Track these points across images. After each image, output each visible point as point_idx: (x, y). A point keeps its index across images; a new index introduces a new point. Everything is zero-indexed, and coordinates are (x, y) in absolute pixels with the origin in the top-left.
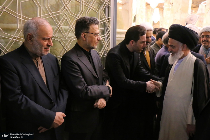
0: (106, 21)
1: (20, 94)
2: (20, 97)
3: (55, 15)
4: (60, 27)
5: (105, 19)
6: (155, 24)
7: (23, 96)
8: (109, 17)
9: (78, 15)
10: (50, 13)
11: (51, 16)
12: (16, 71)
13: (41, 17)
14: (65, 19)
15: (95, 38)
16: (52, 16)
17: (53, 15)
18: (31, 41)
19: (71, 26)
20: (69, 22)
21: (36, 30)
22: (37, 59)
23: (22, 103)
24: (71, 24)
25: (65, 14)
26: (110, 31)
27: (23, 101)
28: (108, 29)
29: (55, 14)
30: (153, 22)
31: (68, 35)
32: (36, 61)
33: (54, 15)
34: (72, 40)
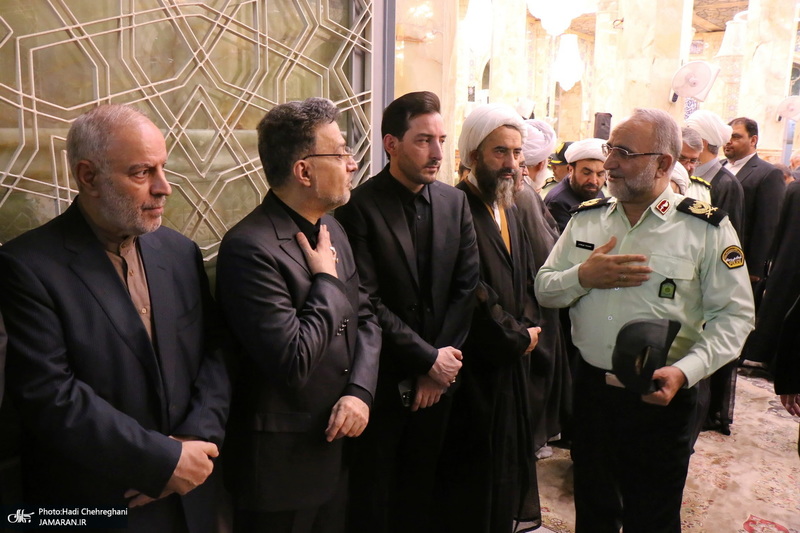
0: (353, 106)
1: (61, 377)
2: (63, 387)
3: (160, 94)
4: (180, 135)
5: (349, 99)
6: (564, 93)
7: (72, 384)
8: (363, 90)
9: (246, 90)
10: (141, 88)
11: (144, 96)
12: (49, 300)
13: (107, 101)
14: (198, 107)
15: (339, 169)
16: (147, 97)
17: (154, 93)
18: (93, 185)
19: (222, 131)
20: (214, 114)
21: (101, 146)
22: (122, 251)
23: (69, 406)
24: (220, 124)
25: (196, 86)
26: (371, 142)
27: (73, 398)
28: (360, 135)
29: (160, 88)
30: (557, 84)
31: (209, 162)
32: (120, 259)
33: (158, 94)
34: (228, 178)
